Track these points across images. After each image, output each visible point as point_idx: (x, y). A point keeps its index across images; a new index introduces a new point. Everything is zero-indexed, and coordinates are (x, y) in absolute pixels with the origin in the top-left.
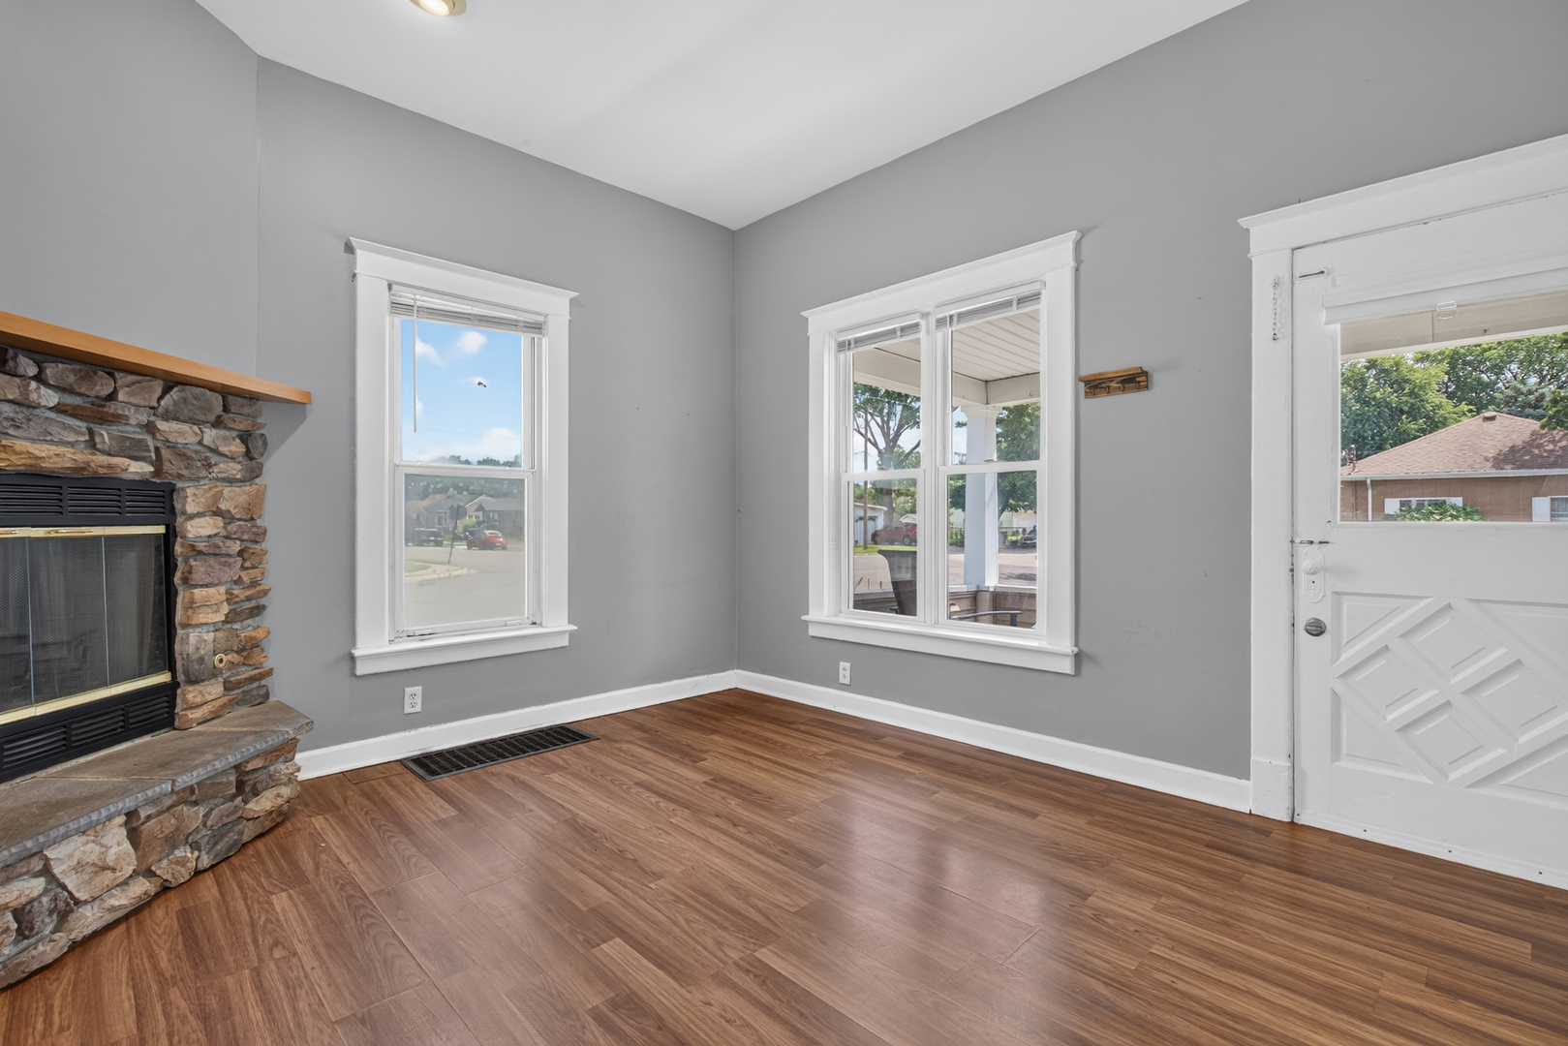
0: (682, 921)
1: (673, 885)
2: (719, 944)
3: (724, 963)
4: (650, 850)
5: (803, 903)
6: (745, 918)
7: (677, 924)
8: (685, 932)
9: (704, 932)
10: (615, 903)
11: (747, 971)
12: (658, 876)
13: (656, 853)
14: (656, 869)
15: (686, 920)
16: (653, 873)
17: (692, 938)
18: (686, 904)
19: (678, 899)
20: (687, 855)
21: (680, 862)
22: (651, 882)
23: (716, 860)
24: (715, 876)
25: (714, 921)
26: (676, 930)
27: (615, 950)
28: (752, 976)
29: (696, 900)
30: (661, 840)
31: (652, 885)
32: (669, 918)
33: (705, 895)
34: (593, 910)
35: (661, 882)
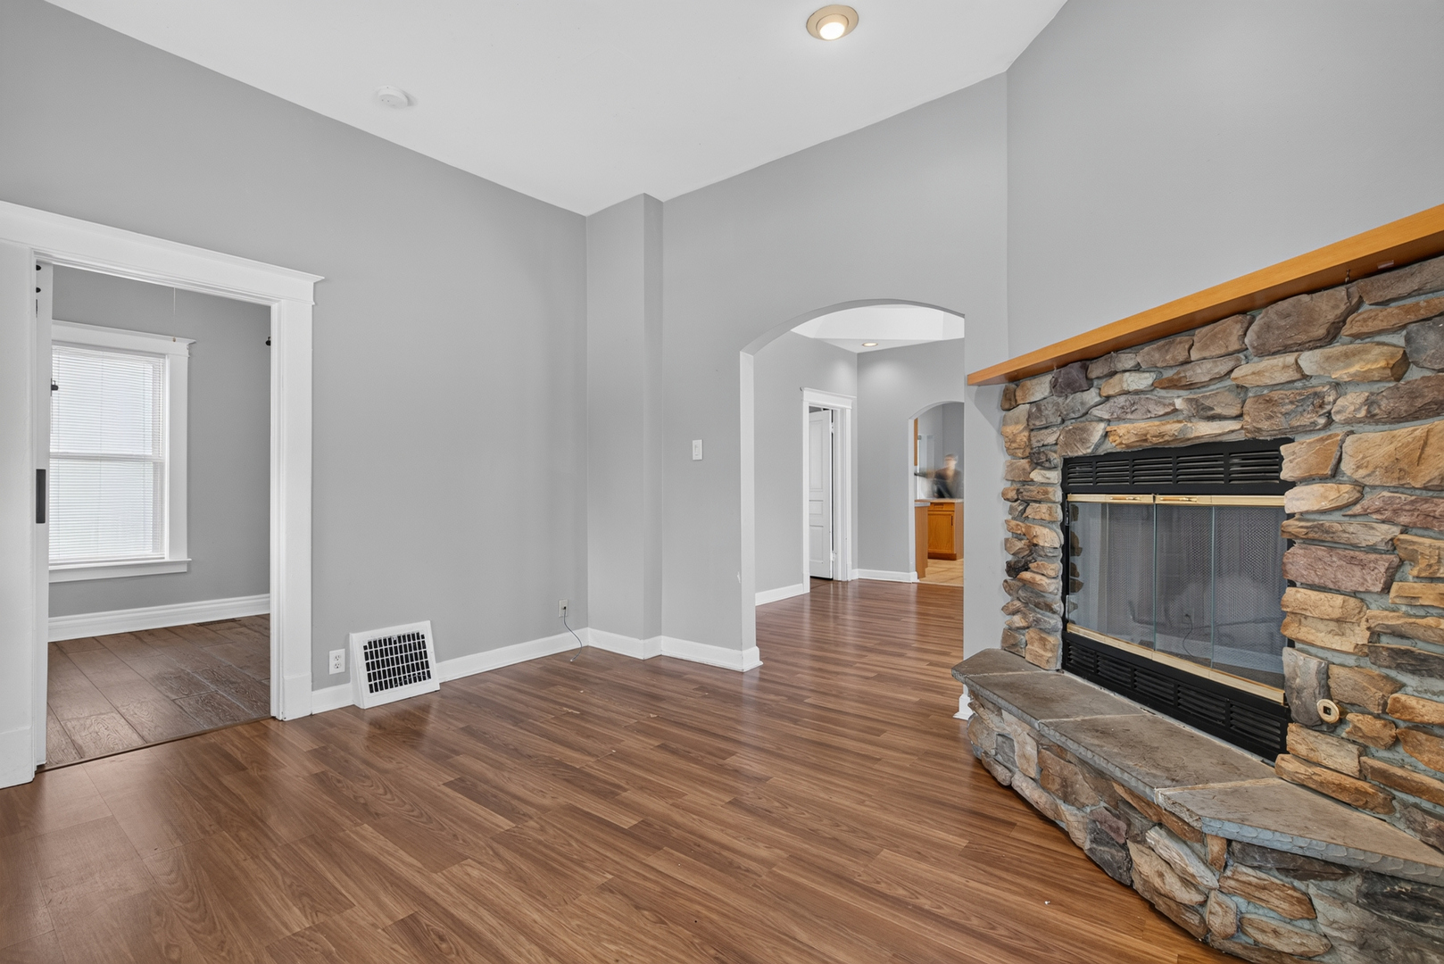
0: (574, 844)
1: (586, 878)
2: (542, 830)
3: (540, 818)
4: (625, 928)
5: (455, 869)
6: (517, 851)
7: (577, 840)
8: (570, 836)
9: (555, 837)
10: (641, 856)
11: (524, 815)
12: (606, 888)
13: (616, 923)
14: (607, 895)
15: (570, 845)
16: (612, 892)
17: (565, 832)
18: (572, 860)
19: (580, 864)
20: (575, 922)
21: (583, 910)
22: (610, 880)
23: (536, 916)
24: (540, 893)
25: (546, 846)
26: (579, 837)
27: (627, 821)
28: (521, 812)
29: (562, 865)
30: (613, 947)
31: (610, 877)
32: (587, 846)
33: (552, 870)
34: (659, 848)
35: (599, 880)
